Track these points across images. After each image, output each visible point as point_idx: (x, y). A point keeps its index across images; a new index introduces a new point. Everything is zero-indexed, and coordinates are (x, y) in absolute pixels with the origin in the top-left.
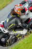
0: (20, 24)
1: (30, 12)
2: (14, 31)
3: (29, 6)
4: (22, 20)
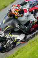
0: (17, 26)
1: (31, 14)
2: (10, 34)
3: (30, 7)
4: (20, 22)
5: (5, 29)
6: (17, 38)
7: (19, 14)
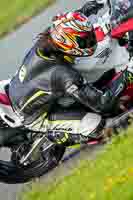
5: (29, 101)
6: (70, 129)
7: (77, 46)
